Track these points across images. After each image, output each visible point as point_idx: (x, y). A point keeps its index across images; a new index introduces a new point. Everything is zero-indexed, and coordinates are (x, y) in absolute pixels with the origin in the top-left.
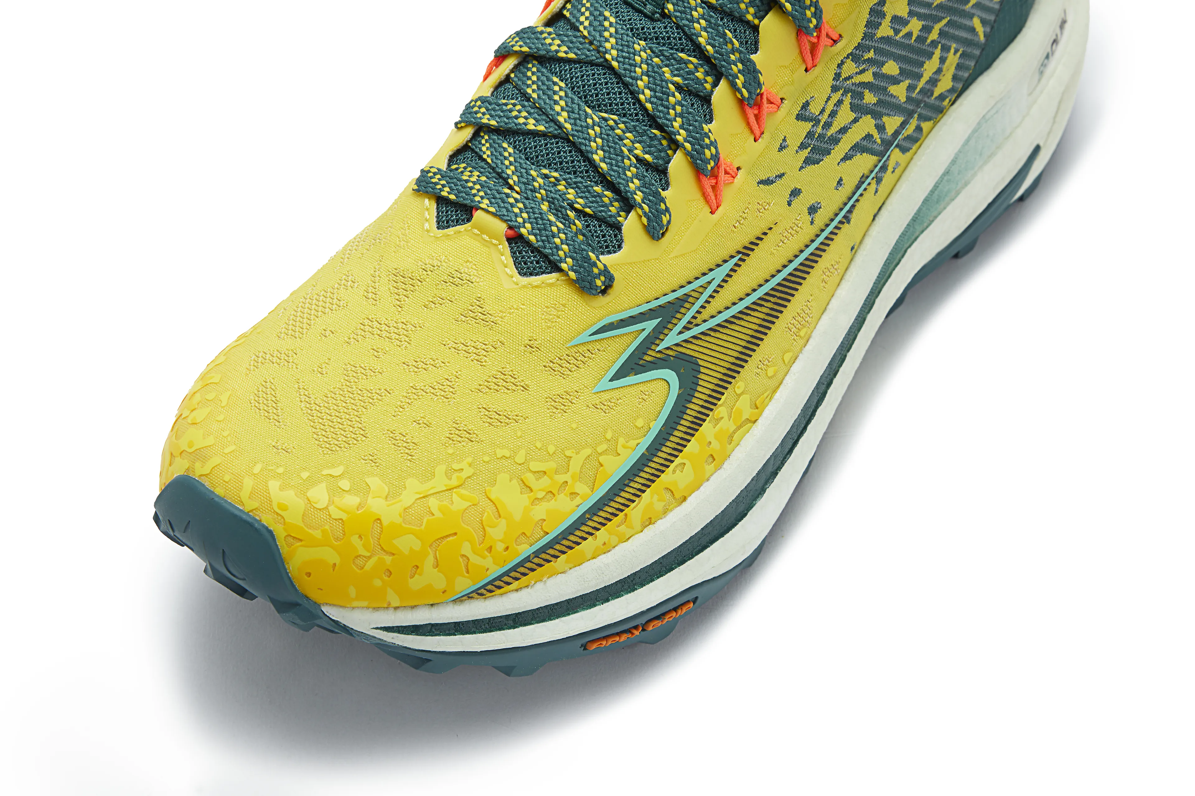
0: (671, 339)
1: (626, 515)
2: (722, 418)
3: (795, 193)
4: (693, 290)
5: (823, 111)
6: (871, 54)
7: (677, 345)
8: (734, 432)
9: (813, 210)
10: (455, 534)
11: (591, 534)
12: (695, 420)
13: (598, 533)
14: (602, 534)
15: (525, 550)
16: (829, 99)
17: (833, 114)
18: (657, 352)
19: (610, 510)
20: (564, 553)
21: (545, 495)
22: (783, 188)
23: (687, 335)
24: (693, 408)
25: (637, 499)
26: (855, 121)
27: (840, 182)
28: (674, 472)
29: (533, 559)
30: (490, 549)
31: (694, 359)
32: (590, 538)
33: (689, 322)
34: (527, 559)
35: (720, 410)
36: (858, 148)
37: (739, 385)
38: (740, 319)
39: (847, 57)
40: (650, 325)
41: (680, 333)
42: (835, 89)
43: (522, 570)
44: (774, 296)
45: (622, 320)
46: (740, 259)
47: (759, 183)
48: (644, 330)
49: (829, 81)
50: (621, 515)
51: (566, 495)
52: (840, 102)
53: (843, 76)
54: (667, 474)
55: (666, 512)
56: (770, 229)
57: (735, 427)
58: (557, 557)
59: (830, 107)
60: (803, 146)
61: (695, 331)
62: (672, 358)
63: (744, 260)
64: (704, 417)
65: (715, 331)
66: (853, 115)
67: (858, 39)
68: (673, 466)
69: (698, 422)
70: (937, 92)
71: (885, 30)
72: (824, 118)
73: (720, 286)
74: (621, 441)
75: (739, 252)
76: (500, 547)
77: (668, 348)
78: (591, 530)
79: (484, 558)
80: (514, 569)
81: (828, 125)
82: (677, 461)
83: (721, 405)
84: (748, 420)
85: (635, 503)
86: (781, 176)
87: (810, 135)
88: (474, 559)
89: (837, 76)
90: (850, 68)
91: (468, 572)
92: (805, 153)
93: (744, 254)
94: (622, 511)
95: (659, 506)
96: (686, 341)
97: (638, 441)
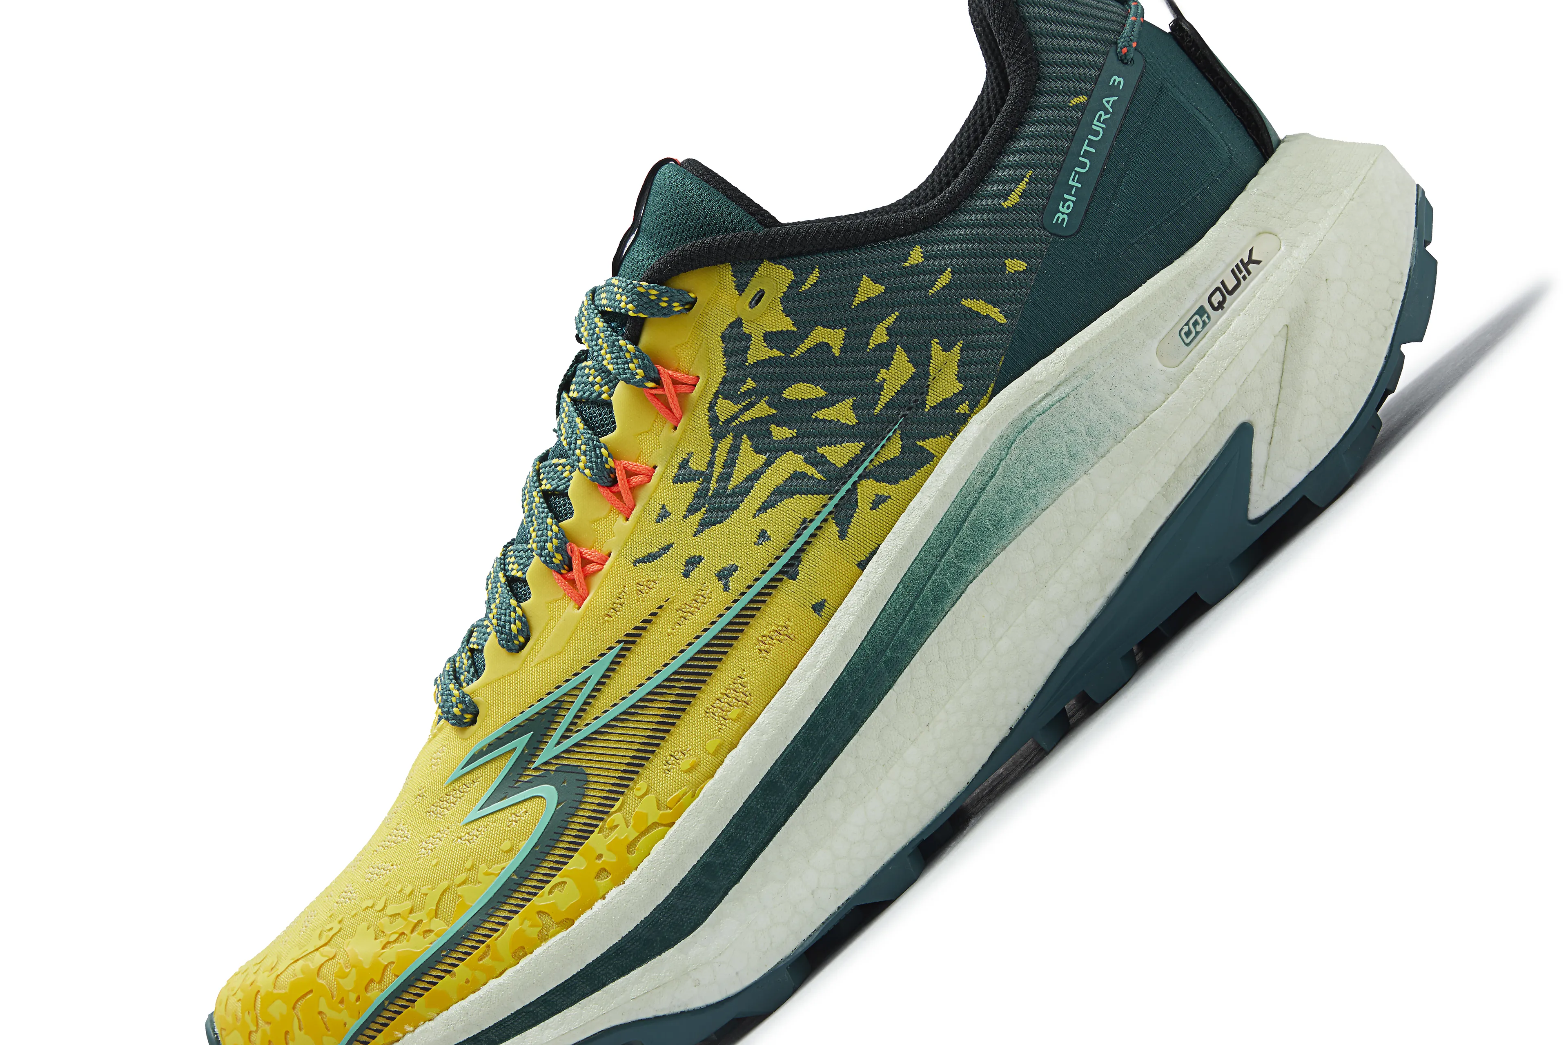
0: (549, 751)
1: (488, 946)
2: (617, 826)
3: (693, 562)
4: (565, 694)
5: (711, 464)
6: (750, 384)
7: (557, 757)
8: (637, 839)
9: (724, 575)
10: (311, 991)
11: (449, 972)
12: (580, 834)
13: (455, 970)
14: (462, 970)
15: (377, 996)
16: (714, 450)
17: (730, 464)
18: (533, 769)
19: (469, 943)
20: (420, 995)
21: (398, 937)
22: (674, 561)
23: (567, 744)
24: (578, 822)
25: (502, 928)
26: (768, 463)
27: (763, 536)
28: (550, 892)
29: (387, 1006)
30: (342, 1002)
31: (579, 768)
32: (448, 976)
33: (568, 730)
34: (382, 1008)
35: (616, 818)
36: (781, 493)
37: (640, 785)
38: (633, 714)
39: (716, 396)
40: (521, 742)
41: (559, 743)
42: (718, 437)
43: (381, 1020)
44: (679, 680)
45: (489, 744)
46: (622, 649)
47: (635, 562)
48: (515, 749)
49: (705, 429)
50: (482, 947)
51: (418, 934)
52: (734, 450)
53: (722, 419)
54: (542, 896)
55: (543, 938)
56: (660, 607)
57: (638, 834)
58: (414, 1001)
59: (721, 456)
60: (692, 510)
61: (576, 738)
62: (553, 773)
63: (629, 649)
64: (591, 829)
65: (602, 733)
66: (763, 458)
67: (720, 372)
68: (548, 887)
69: (584, 835)
70: (932, 400)
71: (758, 352)
72: (718, 470)
73: (599, 683)
74: (483, 867)
75: (619, 642)
76: (353, 997)
77: (546, 763)
78: (448, 968)
79: (340, 1011)
80: (371, 1019)
81: (725, 478)
82: (554, 881)
83: (615, 812)
84: (655, 825)
85: (499, 932)
86: (669, 547)
87: (700, 495)
88: (330, 1014)
89: (713, 420)
90: (726, 408)
91: (328, 1030)
92: (699, 516)
93: (626, 642)
94: (483, 942)
95: (534, 933)
96: (567, 751)
97: (502, 865)
